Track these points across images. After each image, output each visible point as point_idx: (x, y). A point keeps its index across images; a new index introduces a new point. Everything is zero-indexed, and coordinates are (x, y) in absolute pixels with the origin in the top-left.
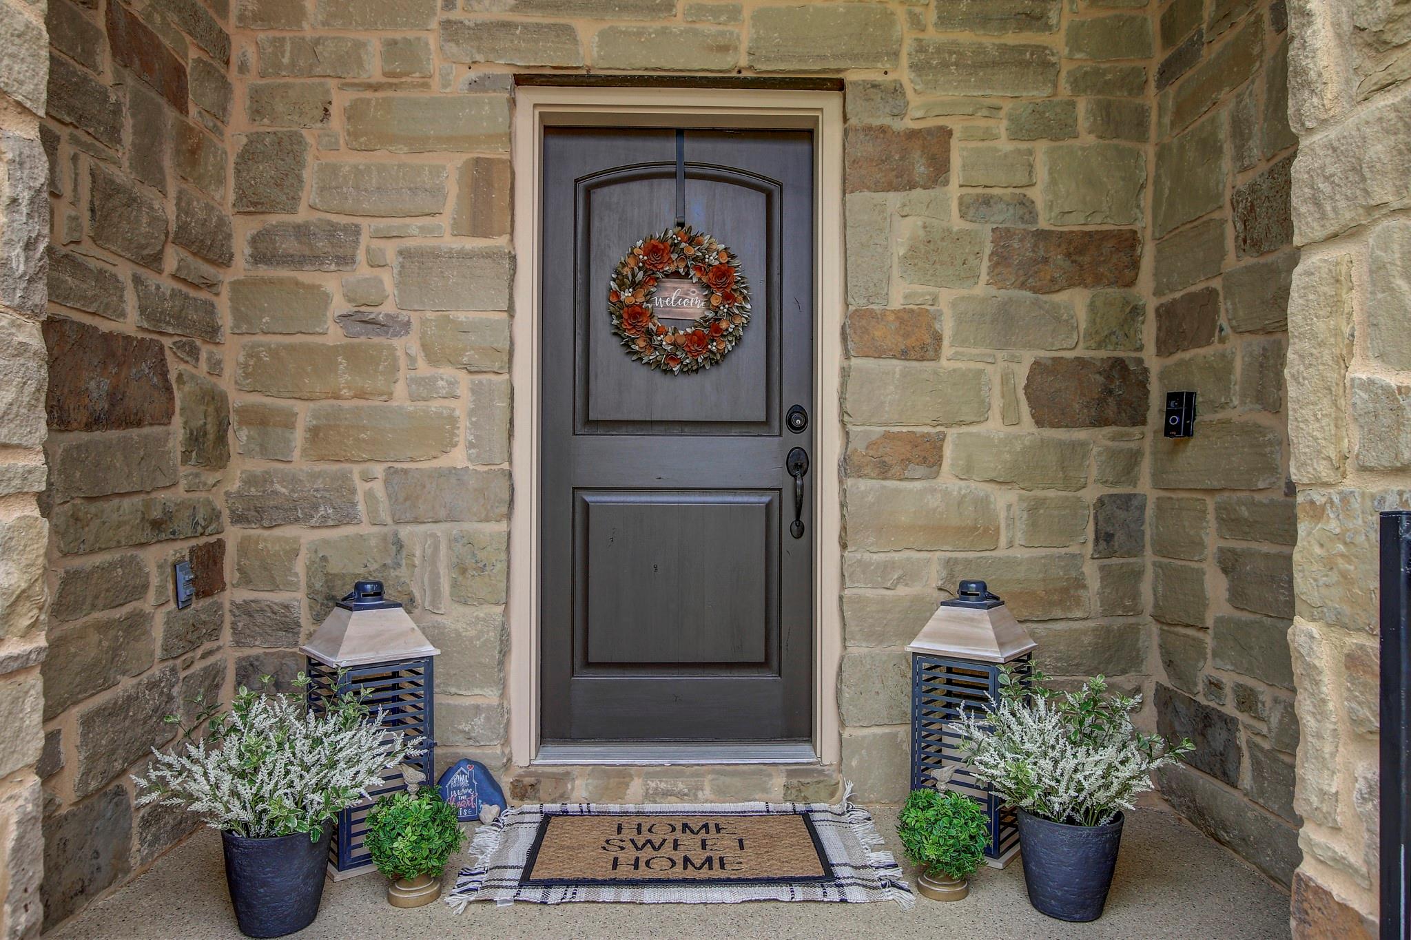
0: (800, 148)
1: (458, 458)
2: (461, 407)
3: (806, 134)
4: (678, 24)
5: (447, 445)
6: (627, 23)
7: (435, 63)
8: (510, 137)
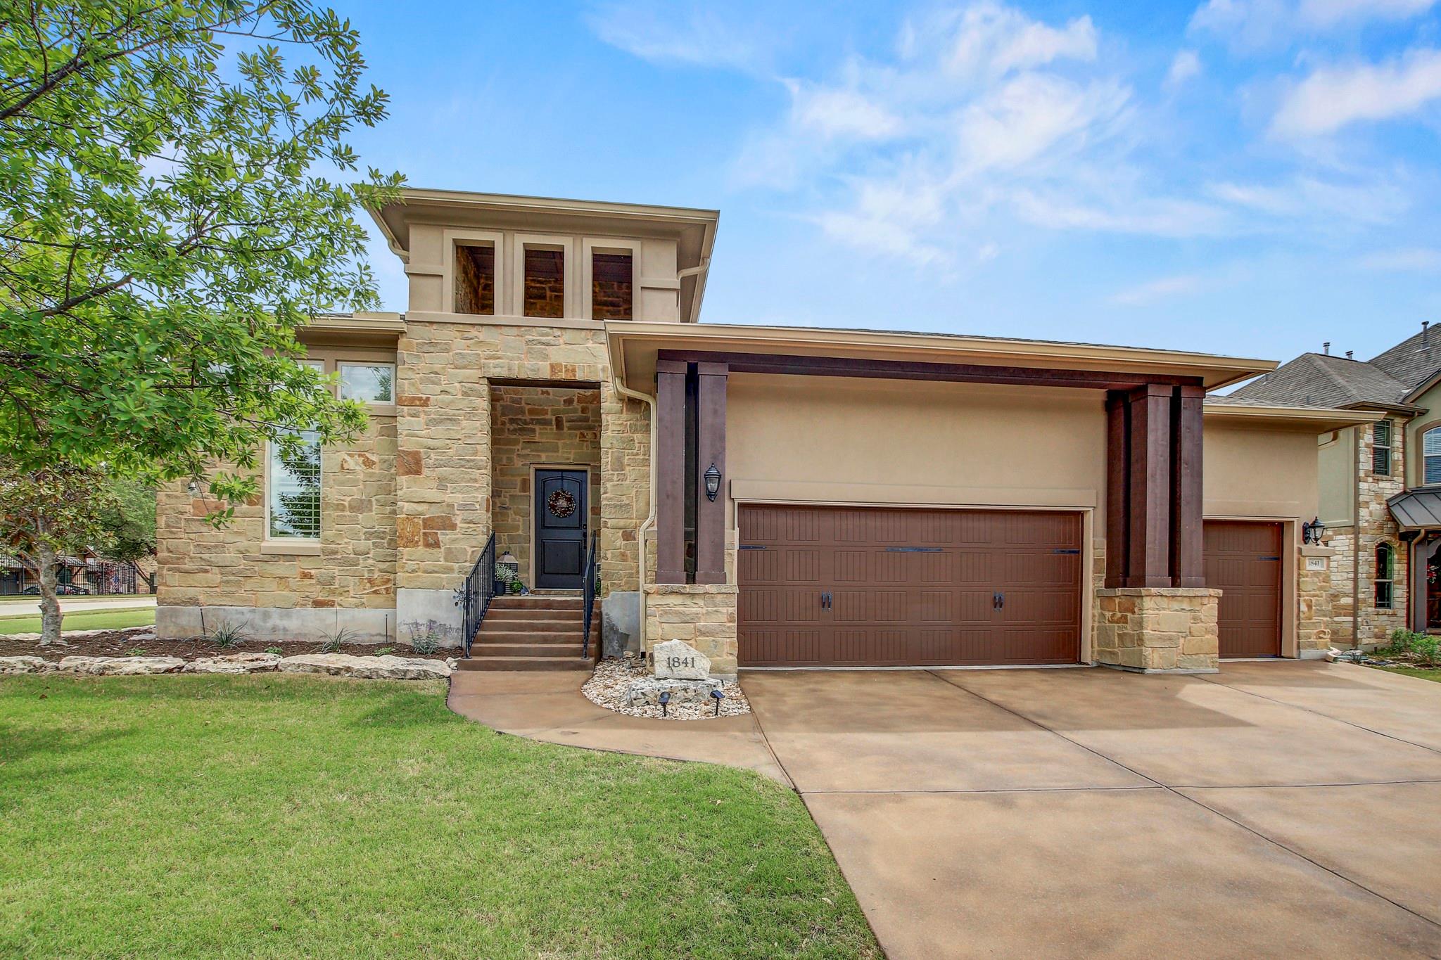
0: (584, 474)
1: (520, 532)
2: (520, 524)
3: (586, 471)
4: (560, 454)
5: (518, 530)
6: (550, 454)
7: (515, 461)
8: (529, 475)
